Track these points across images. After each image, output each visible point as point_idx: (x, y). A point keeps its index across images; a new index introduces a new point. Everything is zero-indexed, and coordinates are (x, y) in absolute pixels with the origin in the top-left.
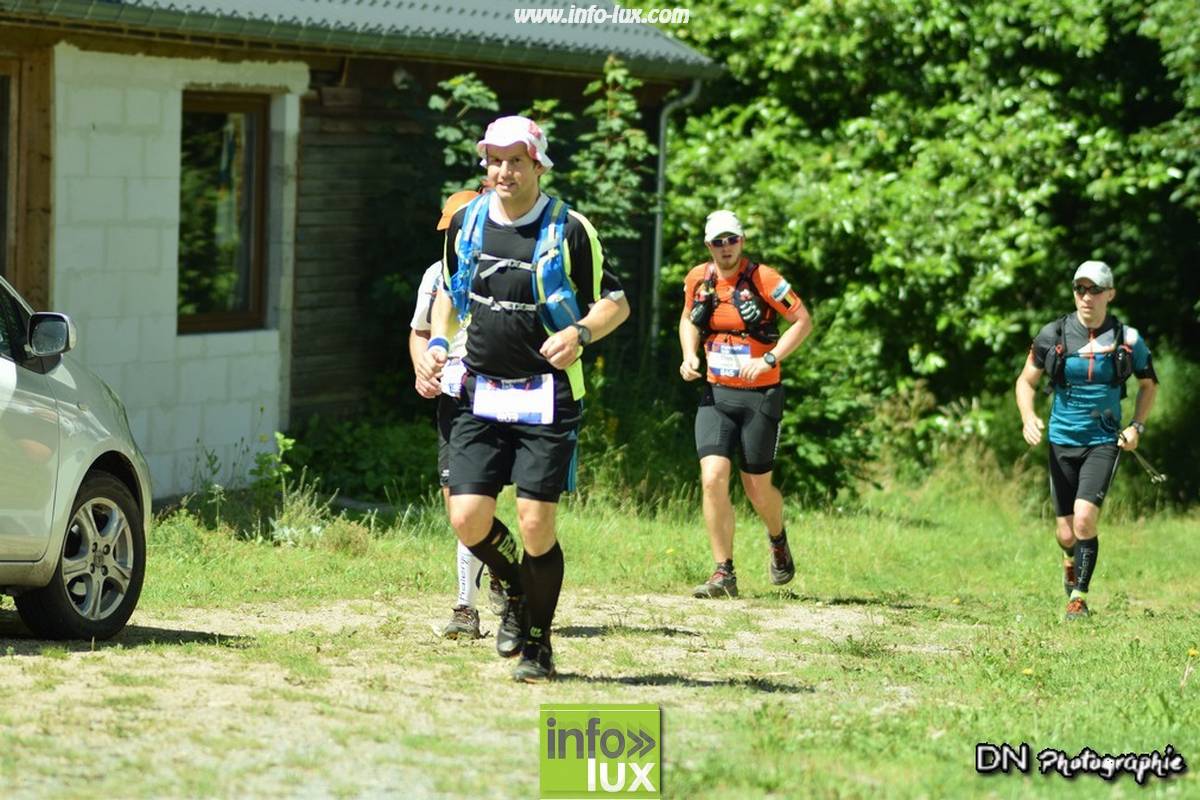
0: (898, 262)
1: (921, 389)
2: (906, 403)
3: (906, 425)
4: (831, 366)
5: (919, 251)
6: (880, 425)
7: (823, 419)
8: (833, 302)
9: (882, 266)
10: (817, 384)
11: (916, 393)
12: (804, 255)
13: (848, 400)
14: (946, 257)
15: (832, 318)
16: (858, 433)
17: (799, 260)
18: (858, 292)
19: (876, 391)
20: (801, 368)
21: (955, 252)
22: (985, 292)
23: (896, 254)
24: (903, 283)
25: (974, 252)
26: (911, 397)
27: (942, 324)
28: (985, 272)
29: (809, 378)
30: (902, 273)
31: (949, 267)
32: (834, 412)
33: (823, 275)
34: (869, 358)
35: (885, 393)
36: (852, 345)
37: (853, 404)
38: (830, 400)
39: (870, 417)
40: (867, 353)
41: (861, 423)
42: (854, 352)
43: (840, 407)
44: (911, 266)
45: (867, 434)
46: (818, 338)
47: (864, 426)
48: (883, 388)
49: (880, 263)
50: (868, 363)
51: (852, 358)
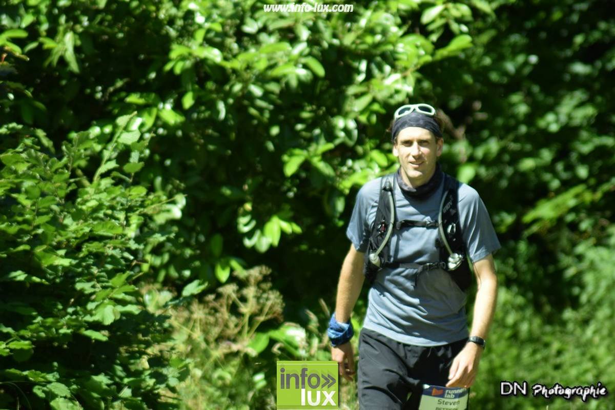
0: (215, 55)
1: (258, 284)
2: (234, 310)
3: (235, 347)
4: (94, 247)
5: (254, 39)
6: (182, 347)
7: (77, 339)
8: (95, 131)
9: (188, 64)
10: (69, 275)
11: (250, 292)
12: (49, 44)
13: (123, 303)
14: (302, 47)
15: (95, 160)
16: (144, 363)
17: (41, 53)
18: (140, 109)
19: (176, 286)
20: (39, 250)
21: (313, 42)
22: (366, 110)
23: (208, 41)
24: (226, 96)
25: (348, 40)
26: (244, 299)
27: (292, 166)
28: (369, 76)
29: (54, 268)
30: (222, 76)
31: (305, 66)
32: (97, 326)
33: (84, 79)
34: (163, 229)
35: (192, 289)
36: (129, 210)
37: (134, 309)
38: (91, 306)
39: (167, 334)
40: (160, 219)
41: (148, 344)
42: (135, 220)
43: (108, 314)
44: (237, 64)
45: (158, 362)
46: (72, 197)
47: (153, 350)
48: (190, 280)
49: (183, 58)
50: (158, 238)
51: (132, 232)
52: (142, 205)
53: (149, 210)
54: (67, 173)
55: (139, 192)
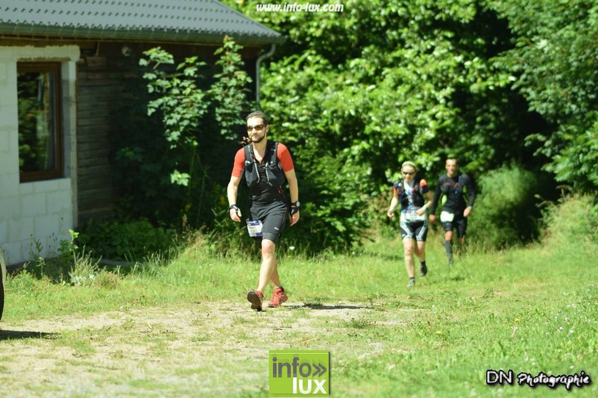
0: (378, 129)
2: (385, 199)
4: (346, 183)
5: (388, 123)
6: (373, 210)
7: (342, 209)
8: (346, 150)
10: (340, 191)
12: (331, 127)
13: (355, 199)
14: (401, 125)
15: (345, 159)
16: (361, 215)
17: (329, 130)
18: (357, 144)
19: (369, 193)
20: (331, 184)
21: (406, 123)
22: (421, 142)
23: (376, 125)
24: (381, 139)
25: (415, 122)
26: (388, 196)
27: (401, 159)
28: (421, 132)
29: (335, 189)
30: (380, 134)
31: (403, 130)
32: (348, 205)
33: (342, 137)
34: (365, 177)
35: (374, 193)
36: (356, 172)
37: (358, 200)
38: (346, 200)
39: (367, 206)
40: (364, 175)
41: (362, 210)
42: (357, 175)
43: (351, 202)
44: (384, 130)
45: (365, 215)
46: (340, 169)
47: (363, 211)
48: (373, 191)
49: (369, 130)
50: (365, 180)
51: (356, 178)
52: (359, 171)
53: (361, 172)
54: (338, 163)
55: (358, 167)
